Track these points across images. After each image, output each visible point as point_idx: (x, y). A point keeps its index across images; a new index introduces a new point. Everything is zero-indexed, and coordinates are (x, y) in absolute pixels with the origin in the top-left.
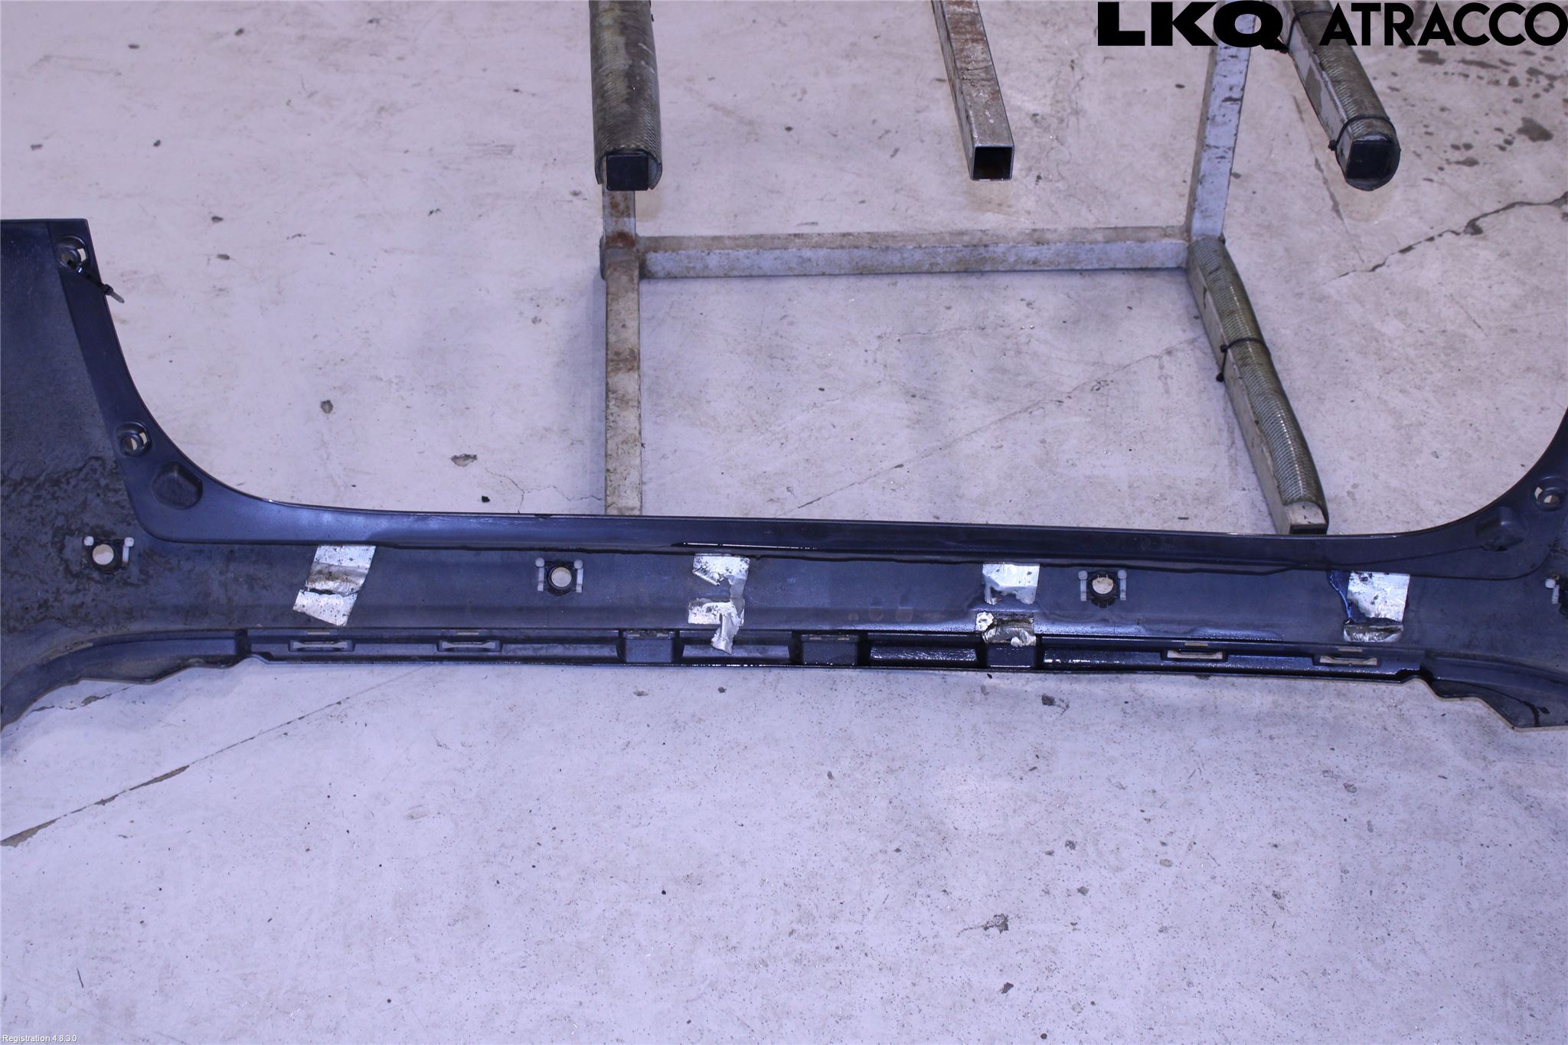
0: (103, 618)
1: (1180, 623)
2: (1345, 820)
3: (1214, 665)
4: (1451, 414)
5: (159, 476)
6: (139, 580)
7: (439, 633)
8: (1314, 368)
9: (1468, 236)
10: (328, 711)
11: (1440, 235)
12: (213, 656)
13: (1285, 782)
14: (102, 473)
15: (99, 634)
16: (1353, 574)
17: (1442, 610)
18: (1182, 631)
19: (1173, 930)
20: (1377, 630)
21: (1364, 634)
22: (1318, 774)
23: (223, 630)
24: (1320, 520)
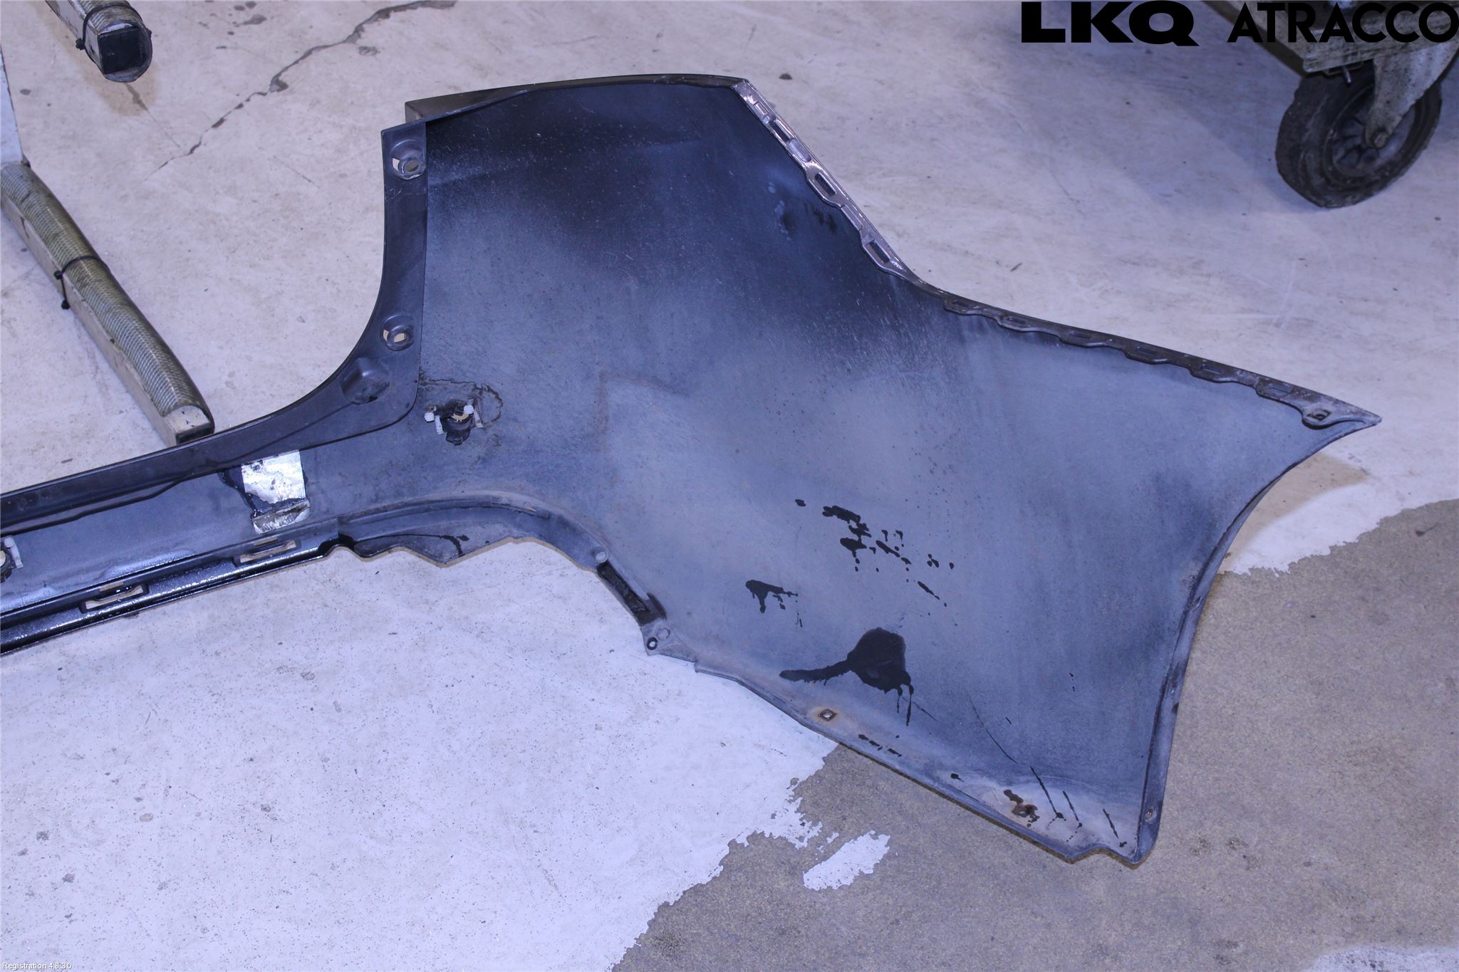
1: (88, 570)
2: (312, 709)
3: (136, 601)
4: (305, 274)
8: (159, 267)
9: (275, 93)
11: (248, 100)
13: (243, 693)
16: (244, 468)
17: (340, 474)
18: (92, 578)
19: (171, 883)
20: (285, 513)
21: (274, 521)
22: (273, 673)
24: (202, 420)
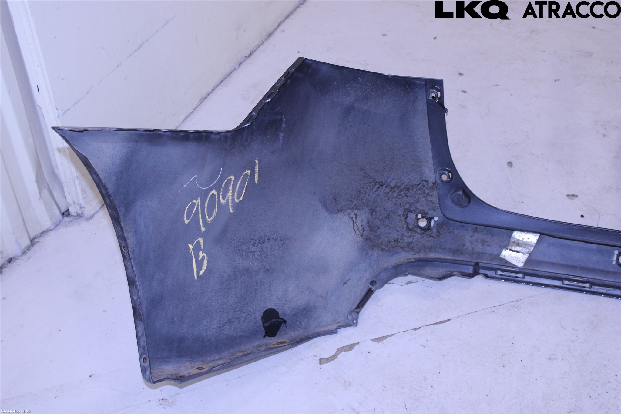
0: (419, 249)
5: (454, 192)
6: (436, 235)
7: (563, 276)
10: (512, 304)
12: (464, 273)
14: (427, 188)
15: (417, 256)
23: (469, 262)
